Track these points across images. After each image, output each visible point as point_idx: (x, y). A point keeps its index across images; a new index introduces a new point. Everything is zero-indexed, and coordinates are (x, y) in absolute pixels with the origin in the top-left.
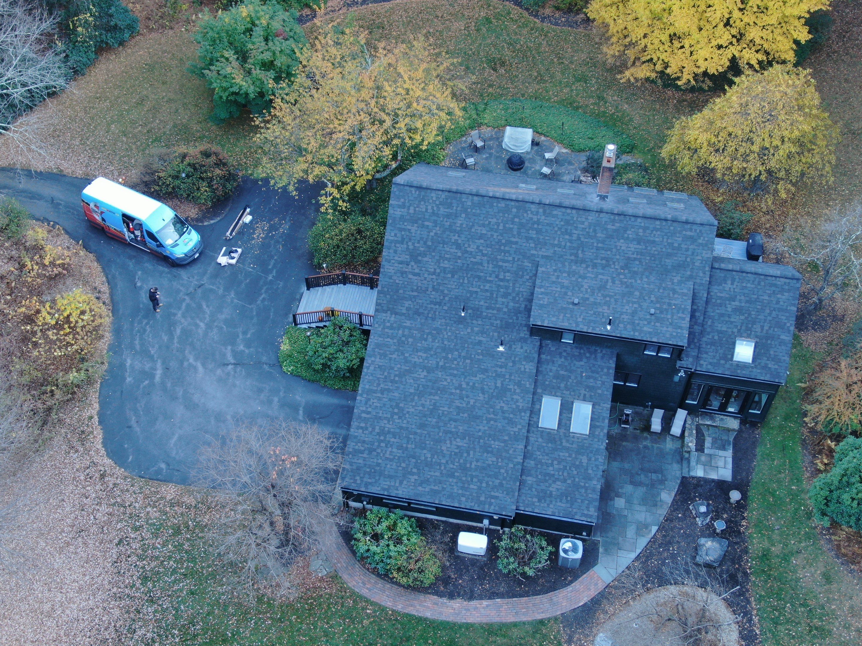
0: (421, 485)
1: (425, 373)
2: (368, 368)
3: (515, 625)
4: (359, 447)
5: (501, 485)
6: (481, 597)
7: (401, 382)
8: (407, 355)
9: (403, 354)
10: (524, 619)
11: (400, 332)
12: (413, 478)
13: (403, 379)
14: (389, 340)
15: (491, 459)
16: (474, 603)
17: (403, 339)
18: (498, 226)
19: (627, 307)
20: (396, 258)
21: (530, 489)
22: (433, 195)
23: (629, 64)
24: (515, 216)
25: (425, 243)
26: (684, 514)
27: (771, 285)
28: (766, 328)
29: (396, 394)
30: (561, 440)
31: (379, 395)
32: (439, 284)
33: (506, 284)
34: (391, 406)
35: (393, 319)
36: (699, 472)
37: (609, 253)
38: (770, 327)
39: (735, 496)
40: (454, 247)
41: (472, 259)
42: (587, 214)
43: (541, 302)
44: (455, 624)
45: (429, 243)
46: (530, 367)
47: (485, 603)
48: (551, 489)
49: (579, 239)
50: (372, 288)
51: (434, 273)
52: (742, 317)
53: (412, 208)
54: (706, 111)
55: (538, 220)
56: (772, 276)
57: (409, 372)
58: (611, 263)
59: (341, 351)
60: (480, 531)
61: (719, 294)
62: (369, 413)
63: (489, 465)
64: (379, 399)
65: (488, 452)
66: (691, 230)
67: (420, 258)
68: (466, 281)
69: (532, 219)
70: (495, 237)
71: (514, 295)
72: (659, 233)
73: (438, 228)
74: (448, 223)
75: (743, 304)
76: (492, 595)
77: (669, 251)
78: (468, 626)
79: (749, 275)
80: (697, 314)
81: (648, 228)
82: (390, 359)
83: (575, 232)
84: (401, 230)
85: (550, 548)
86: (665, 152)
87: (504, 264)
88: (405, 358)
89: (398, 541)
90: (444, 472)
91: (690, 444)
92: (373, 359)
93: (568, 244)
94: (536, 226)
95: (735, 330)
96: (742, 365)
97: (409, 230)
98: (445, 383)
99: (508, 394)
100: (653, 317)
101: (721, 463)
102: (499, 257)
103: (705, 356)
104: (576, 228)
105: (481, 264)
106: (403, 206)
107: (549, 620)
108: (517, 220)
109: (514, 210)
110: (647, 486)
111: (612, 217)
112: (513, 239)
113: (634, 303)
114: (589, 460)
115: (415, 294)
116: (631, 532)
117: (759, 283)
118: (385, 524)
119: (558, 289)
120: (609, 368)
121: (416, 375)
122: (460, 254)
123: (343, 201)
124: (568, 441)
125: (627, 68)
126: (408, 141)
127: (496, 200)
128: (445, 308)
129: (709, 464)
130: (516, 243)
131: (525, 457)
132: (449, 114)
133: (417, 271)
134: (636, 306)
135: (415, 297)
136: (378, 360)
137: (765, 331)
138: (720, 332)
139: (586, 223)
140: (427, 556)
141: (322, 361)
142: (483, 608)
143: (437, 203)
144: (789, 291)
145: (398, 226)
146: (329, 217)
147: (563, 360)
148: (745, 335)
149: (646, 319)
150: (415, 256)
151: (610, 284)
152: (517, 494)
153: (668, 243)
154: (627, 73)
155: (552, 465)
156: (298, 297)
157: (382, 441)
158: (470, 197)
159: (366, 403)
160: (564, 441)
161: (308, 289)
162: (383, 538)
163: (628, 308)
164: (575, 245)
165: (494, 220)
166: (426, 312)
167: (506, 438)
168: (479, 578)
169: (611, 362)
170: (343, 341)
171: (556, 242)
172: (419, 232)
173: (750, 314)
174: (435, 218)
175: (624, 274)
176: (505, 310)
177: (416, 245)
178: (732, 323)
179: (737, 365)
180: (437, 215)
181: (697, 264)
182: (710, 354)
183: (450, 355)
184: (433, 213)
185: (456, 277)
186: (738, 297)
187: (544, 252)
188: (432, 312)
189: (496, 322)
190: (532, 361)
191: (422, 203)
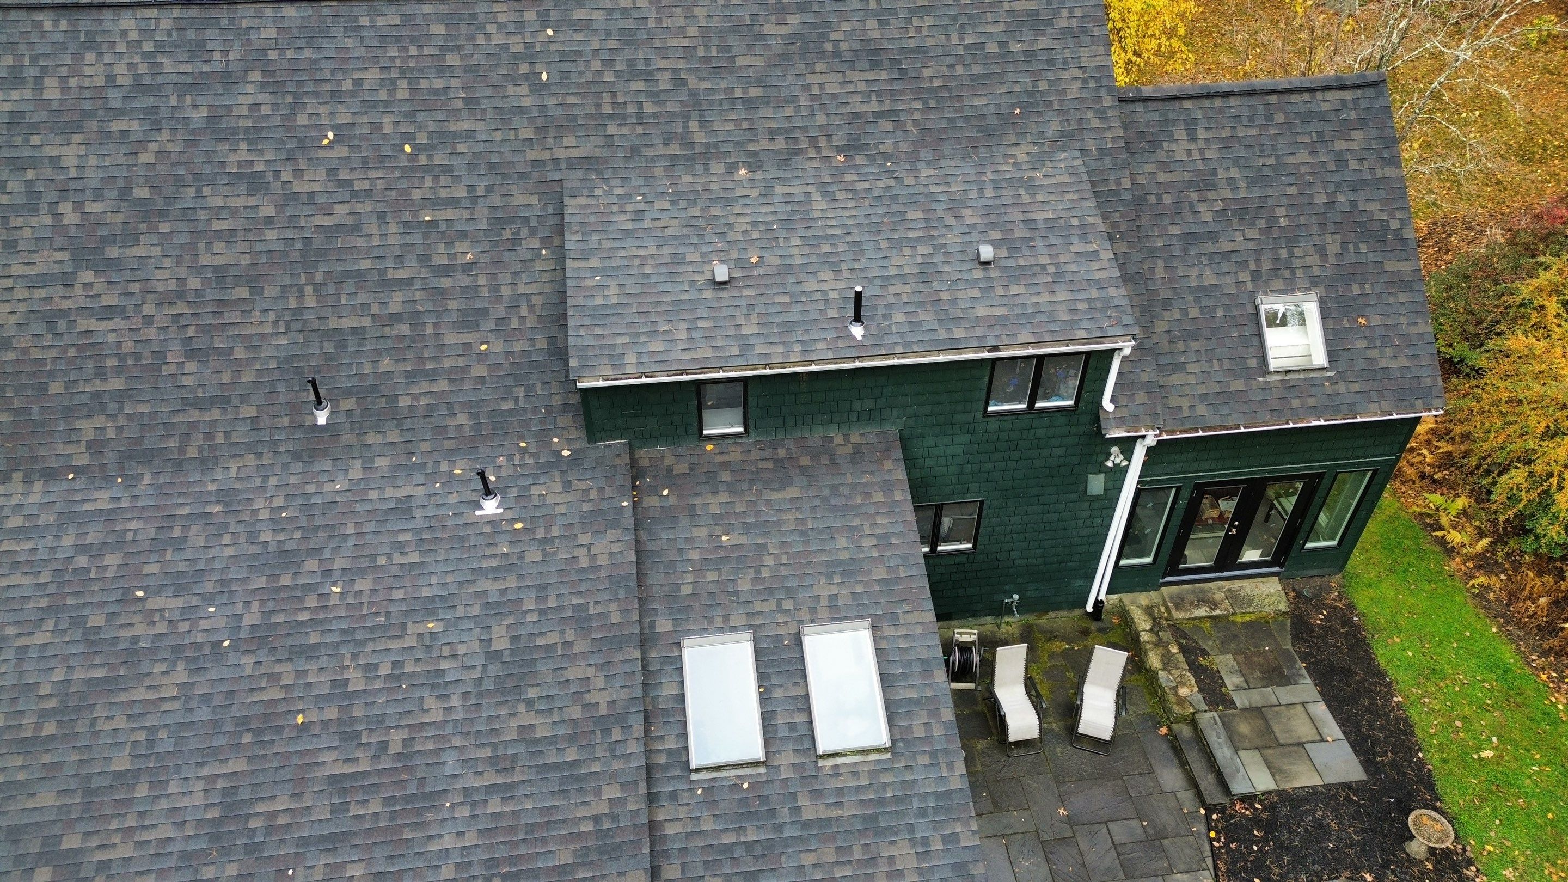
1: (181, 675)
7: (69, 739)
8: (96, 620)
9: (79, 621)
13: (81, 727)
17: (82, 561)
19: (896, 260)
25: (125, 192)
28: (1333, 249)
30: (790, 798)
32: (205, 329)
35: (34, 497)
36: (1258, 777)
37: (789, 111)
38: (1344, 245)
40: (242, 189)
41: (320, 220)
45: (142, 192)
46: (611, 548)
51: (180, 295)
52: (1252, 233)
53: (51, 82)
58: (804, 144)
61: (1162, 177)
67: (113, 252)
68: (310, 301)
70: (387, 129)
73: (165, 135)
74: (203, 112)
75: (1243, 194)
82: (22, 654)
83: (661, 64)
87: (442, 216)
88: (89, 635)
91: (1183, 691)
94: (524, 69)
95: (1244, 276)
96: (1301, 380)
97: (55, 160)
98: (274, 694)
99: (544, 668)
100: (993, 272)
101: (1303, 730)
102: (417, 195)
103: (1176, 379)
104: (663, 51)
105: (356, 228)
108: (452, 60)
112: (453, 127)
113: (915, 243)
115: (116, 384)
120: (888, 487)
121: (140, 694)
122: (269, 211)
124: (817, 794)
128: (249, 411)
129: (1270, 742)
130: (470, 135)
133: (110, 300)
135: (124, 395)
137: (1332, 260)
139: (692, 31)
143: (148, 47)
147: (724, 496)
148: (1278, 284)
149: (974, 283)
150: (91, 248)
151: (818, 202)
163: (903, 263)
165: (373, 74)
166: (172, 444)
169: (888, 465)
172: (92, 161)
173: (1272, 220)
174: (150, 101)
175: (856, 169)
177: (91, 207)
178: (1226, 255)
179: (1286, 386)
180: (155, 89)
181: (1074, 90)
182: (1191, 368)
183: (286, 580)
184: (138, 87)
185: (271, 291)
186: (1222, 174)
187: (570, 147)
188: (198, 439)
189: (452, 422)
190: (613, 524)
191: (90, 57)
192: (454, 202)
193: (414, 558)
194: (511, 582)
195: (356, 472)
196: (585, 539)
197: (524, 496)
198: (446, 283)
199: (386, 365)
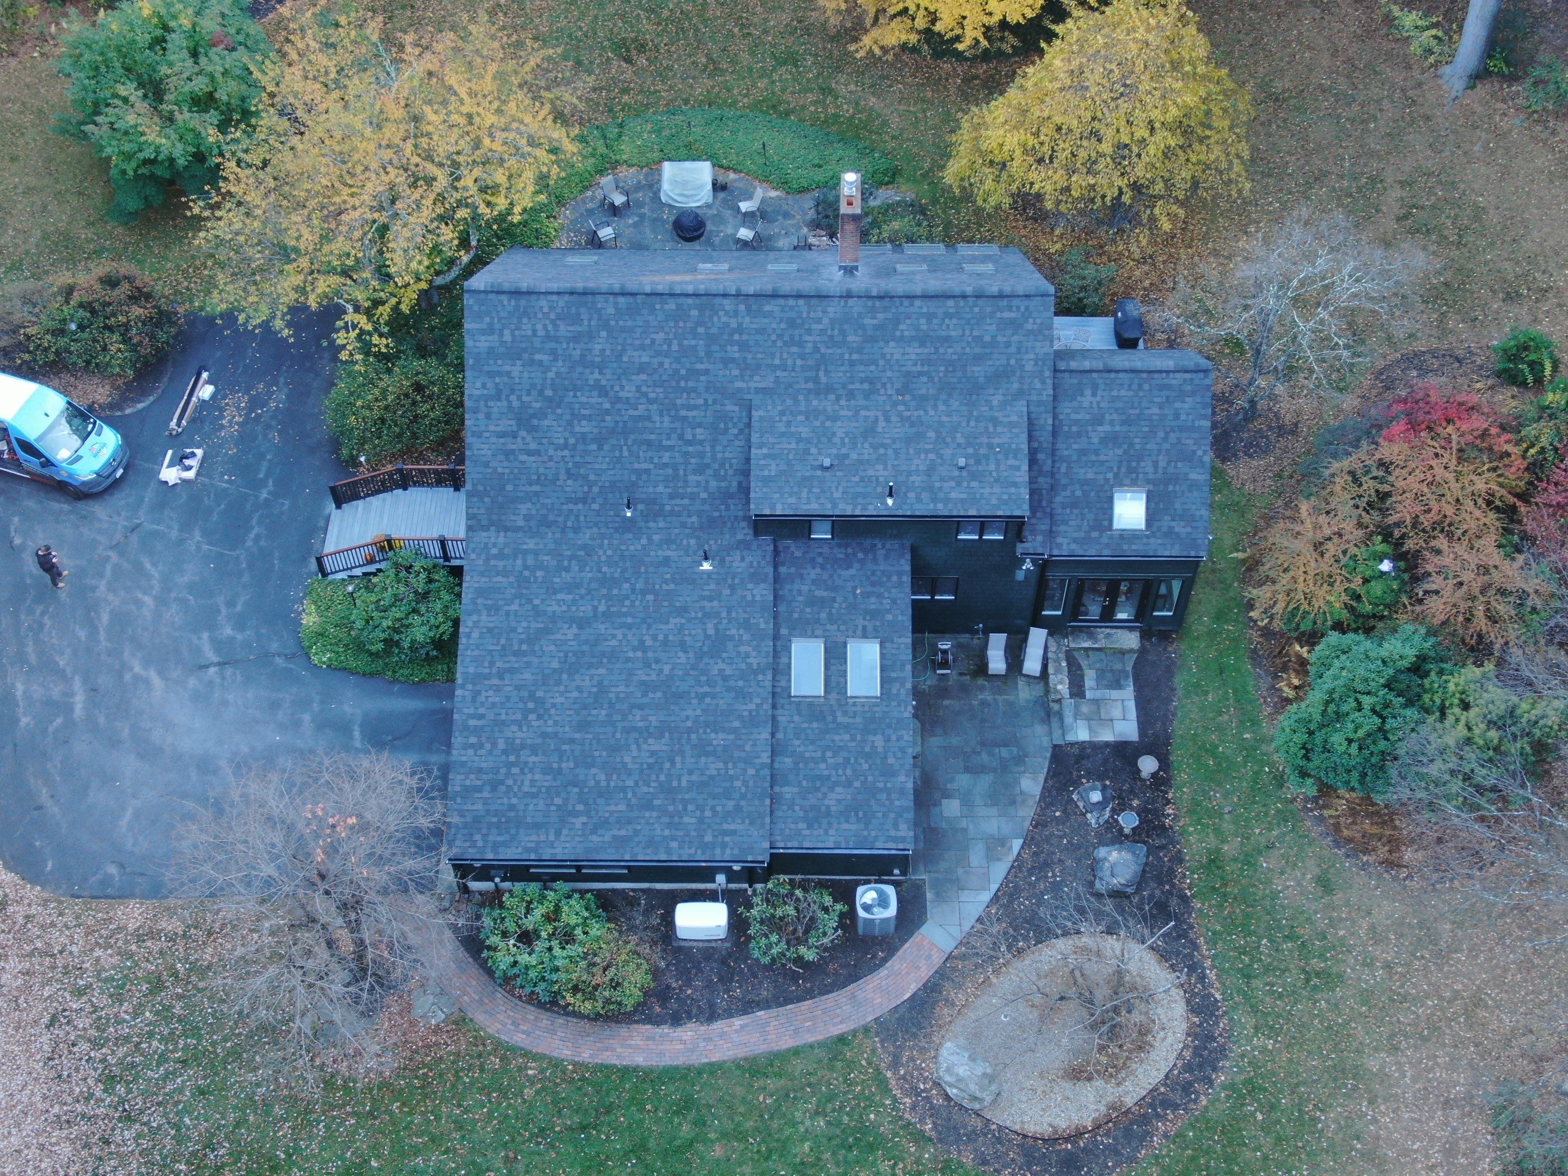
0: (594, 831)
1: (575, 630)
2: (469, 636)
3: (796, 1051)
4: (472, 780)
5: (738, 808)
6: (729, 1014)
7: (533, 652)
8: (536, 602)
9: (529, 601)
10: (811, 1039)
11: (519, 562)
12: (579, 822)
13: (537, 648)
14: (500, 579)
15: (714, 767)
16: (719, 1026)
17: (527, 573)
18: (670, 345)
19: (916, 462)
20: (492, 428)
21: (791, 807)
22: (543, 302)
23: (868, 22)
24: (699, 324)
25: (541, 393)
26: (1064, 811)
27: (1162, 387)
28: (1162, 464)
29: (528, 676)
30: (833, 713)
31: (495, 681)
32: (576, 464)
33: (700, 448)
34: (521, 699)
35: (501, 540)
36: (1082, 734)
37: (872, 368)
38: (1169, 462)
39: (1148, 765)
40: (595, 393)
41: (631, 412)
42: (825, 303)
43: (766, 473)
44: (689, 1069)
45: (549, 393)
46: (763, 592)
47: (738, 1022)
48: (826, 802)
49: (816, 349)
50: (457, 489)
51: (565, 446)
52: (1119, 451)
53: (507, 332)
54: (1013, 93)
55: (740, 324)
56: (1160, 372)
57: (546, 631)
58: (879, 386)
59: (415, 611)
60: (711, 896)
61: (1073, 416)
62: (482, 717)
63: (712, 777)
64: (498, 689)
65: (707, 754)
66: (1010, 308)
67: (535, 422)
68: (626, 453)
69: (727, 325)
70: (666, 366)
71: (716, 466)
72: (954, 321)
73: (560, 363)
74: (578, 352)
75: (1117, 428)
76: (747, 1007)
77: (977, 350)
78: (714, 1069)
79: (1121, 375)
80: (1041, 456)
81: (934, 315)
82: (508, 614)
83: (807, 338)
84: (491, 375)
85: (839, 907)
86: (952, 173)
87: (690, 414)
88: (535, 608)
89: (568, 938)
90: (634, 801)
91: (1059, 687)
92: (475, 618)
93: (799, 362)
94: (736, 337)
95: (1110, 475)
96: (1129, 536)
97: (508, 374)
98: (614, 643)
99: (730, 645)
100: (964, 473)
101: (1116, 713)
102: (679, 402)
103: (1062, 528)
104: (809, 332)
105: (649, 418)
106: (490, 330)
107: (854, 1033)
108: (701, 330)
109: (694, 313)
110: (994, 770)
111: (870, 303)
112: (699, 366)
113: (927, 452)
114: (888, 740)
115: (536, 488)
116: (976, 856)
117: (1140, 386)
118: (539, 912)
119: (793, 446)
120: (900, 574)
121: (559, 636)
122: (607, 406)
123: (381, 335)
124: (845, 713)
125: (866, 31)
126: (483, 209)
127: (658, 299)
128: (595, 506)
129: (1096, 717)
130: (707, 372)
131: (774, 754)
132: (553, 151)
133: (533, 446)
134: (932, 456)
135: (536, 494)
136: (484, 618)
137: (1160, 470)
138: (1085, 482)
139: (826, 321)
140: (623, 957)
141: (382, 636)
142: (736, 1031)
143: (553, 316)
144: (1193, 394)
145: (486, 368)
146: (357, 367)
147: (818, 570)
148: (1128, 481)
149: (952, 479)
150: (525, 419)
151: (882, 424)
152: (768, 820)
153: (974, 338)
154: (867, 40)
155: (824, 759)
156: (322, 523)
157: (513, 764)
158: (611, 298)
159: (474, 700)
160: (839, 714)
161: (338, 506)
162: (539, 937)
163: (919, 463)
164: (810, 362)
165: (661, 336)
166: (561, 519)
167: (736, 724)
168: (721, 979)
169: (903, 562)
170: (416, 592)
171: (777, 362)
172: (526, 375)
173: (1131, 445)
174: (552, 345)
175: (904, 403)
176: (704, 495)
177: (525, 399)
178: (1102, 463)
179: (1121, 537)
180: (556, 339)
181: (1029, 367)
182: (1072, 523)
183: (615, 591)
184: (548, 337)
185: (606, 447)
186: (1107, 417)
187: (757, 382)
188: (572, 518)
189: (690, 520)
190: (764, 581)
191: (525, 320)
192: (695, 407)
193: (672, 586)
194: (715, 603)
195: (644, 541)
196: (750, 586)
197: (722, 561)
198: (690, 449)
199: (660, 489)
